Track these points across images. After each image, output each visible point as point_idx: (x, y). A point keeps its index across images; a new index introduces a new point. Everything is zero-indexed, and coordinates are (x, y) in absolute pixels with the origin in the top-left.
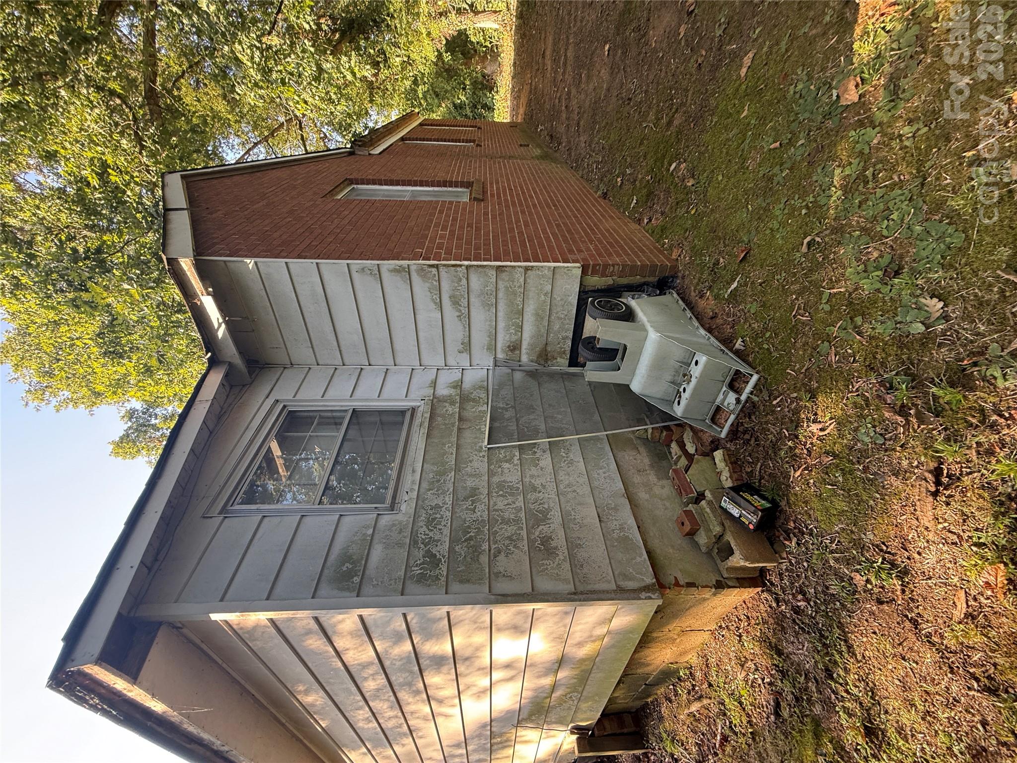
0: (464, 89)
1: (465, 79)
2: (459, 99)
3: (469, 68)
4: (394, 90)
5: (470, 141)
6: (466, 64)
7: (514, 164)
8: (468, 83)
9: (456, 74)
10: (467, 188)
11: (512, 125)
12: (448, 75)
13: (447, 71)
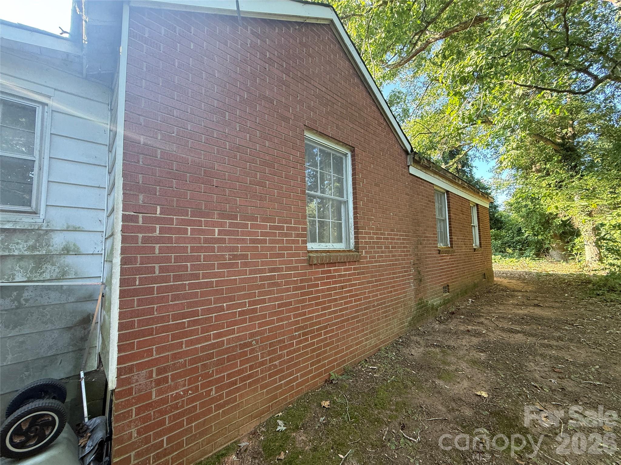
0: (535, 235)
1: (542, 235)
2: (526, 231)
3: (552, 238)
4: (527, 184)
5: (451, 244)
6: (555, 235)
7: (409, 283)
8: (540, 237)
9: (545, 229)
10: (355, 247)
11: (488, 274)
12: (544, 223)
13: (547, 222)
